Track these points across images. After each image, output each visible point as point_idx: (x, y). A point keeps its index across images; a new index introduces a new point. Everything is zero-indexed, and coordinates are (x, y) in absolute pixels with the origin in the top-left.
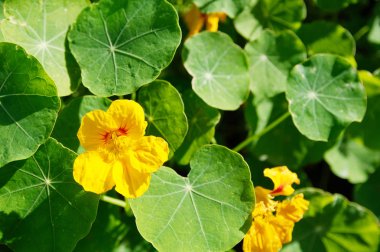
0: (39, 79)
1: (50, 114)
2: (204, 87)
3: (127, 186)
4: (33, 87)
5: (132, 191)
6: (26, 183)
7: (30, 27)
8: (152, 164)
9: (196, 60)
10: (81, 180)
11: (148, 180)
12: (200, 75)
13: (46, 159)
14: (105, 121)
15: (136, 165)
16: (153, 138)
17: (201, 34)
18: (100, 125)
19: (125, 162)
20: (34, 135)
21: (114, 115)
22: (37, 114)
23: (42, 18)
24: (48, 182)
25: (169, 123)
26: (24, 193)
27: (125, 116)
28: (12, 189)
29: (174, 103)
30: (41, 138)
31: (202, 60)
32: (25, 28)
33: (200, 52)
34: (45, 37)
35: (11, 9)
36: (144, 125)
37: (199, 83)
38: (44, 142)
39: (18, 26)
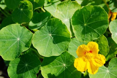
0: (65, 31)
1: (67, 43)
2: (115, 37)
3: (91, 70)
4: (63, 34)
5: (93, 72)
6: (57, 65)
7: (63, 14)
8: (100, 64)
9: (113, 28)
10: (76, 67)
11: (98, 69)
12: (114, 34)
13: (65, 58)
14: (86, 48)
15: (95, 63)
16: (100, 55)
17: (116, 20)
18: (84, 49)
19: (91, 62)
20: (61, 49)
21: (89, 47)
22: (63, 42)
23: (67, 11)
24: (64, 65)
25: (103, 48)
26: (57, 68)
27: (93, 47)
28: (53, 66)
29: (105, 42)
30: (63, 50)
31: (115, 28)
32: (62, 14)
33: (115, 26)
34: (67, 18)
35: (58, 8)
36: (98, 50)
37: (113, 36)
38: (64, 51)
39: (59, 13)
